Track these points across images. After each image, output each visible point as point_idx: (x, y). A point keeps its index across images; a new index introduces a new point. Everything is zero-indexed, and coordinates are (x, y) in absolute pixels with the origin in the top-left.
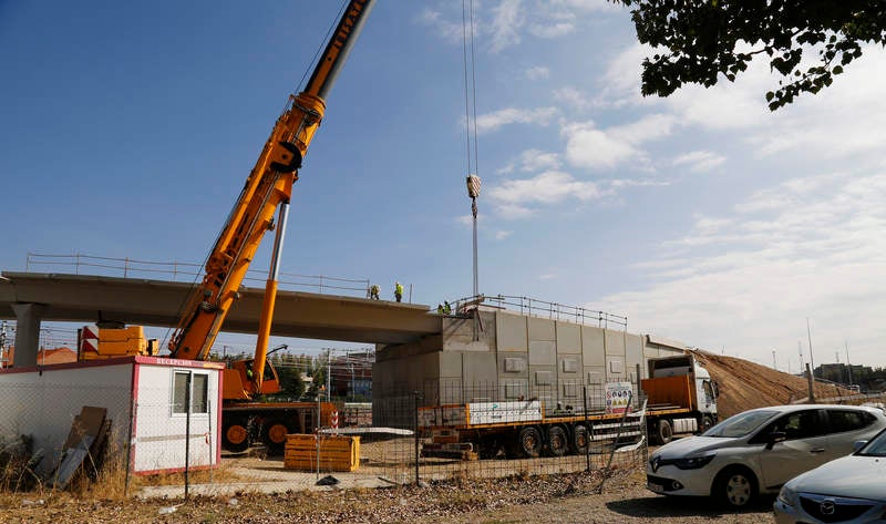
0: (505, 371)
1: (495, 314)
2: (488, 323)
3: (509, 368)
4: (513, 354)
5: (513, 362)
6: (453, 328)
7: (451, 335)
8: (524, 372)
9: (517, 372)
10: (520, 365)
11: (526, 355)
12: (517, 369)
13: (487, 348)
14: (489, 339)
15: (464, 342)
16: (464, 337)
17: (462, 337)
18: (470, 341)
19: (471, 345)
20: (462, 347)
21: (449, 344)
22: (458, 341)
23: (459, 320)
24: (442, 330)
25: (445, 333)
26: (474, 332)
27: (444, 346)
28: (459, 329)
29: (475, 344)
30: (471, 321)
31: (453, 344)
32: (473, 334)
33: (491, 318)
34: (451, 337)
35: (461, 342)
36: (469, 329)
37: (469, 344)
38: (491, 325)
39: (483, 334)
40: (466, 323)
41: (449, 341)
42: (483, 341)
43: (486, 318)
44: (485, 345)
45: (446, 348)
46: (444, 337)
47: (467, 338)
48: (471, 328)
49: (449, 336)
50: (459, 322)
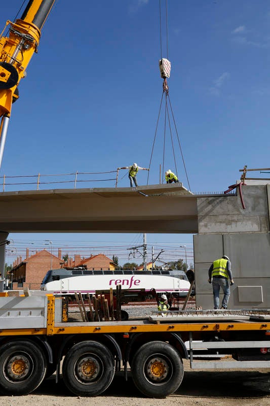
1: (266, 187)
2: (257, 198)
6: (210, 207)
7: (207, 215)
13: (255, 228)
14: (258, 217)
15: (224, 222)
16: (224, 217)
17: (222, 218)
18: (233, 221)
19: (234, 225)
20: (222, 228)
21: (206, 226)
22: (217, 222)
23: (217, 199)
24: (197, 211)
25: (200, 214)
26: (238, 210)
27: (199, 228)
28: (218, 209)
29: (239, 224)
30: (232, 198)
31: (211, 225)
32: (237, 213)
33: (260, 192)
34: (207, 218)
35: (221, 222)
36: (230, 207)
37: (231, 224)
38: (262, 201)
39: (250, 212)
40: (227, 201)
41: (206, 222)
42: (250, 220)
43: (253, 193)
44: (252, 225)
45: (202, 229)
46: (199, 218)
47: (229, 218)
48: (234, 206)
49: (204, 217)
50: (218, 201)
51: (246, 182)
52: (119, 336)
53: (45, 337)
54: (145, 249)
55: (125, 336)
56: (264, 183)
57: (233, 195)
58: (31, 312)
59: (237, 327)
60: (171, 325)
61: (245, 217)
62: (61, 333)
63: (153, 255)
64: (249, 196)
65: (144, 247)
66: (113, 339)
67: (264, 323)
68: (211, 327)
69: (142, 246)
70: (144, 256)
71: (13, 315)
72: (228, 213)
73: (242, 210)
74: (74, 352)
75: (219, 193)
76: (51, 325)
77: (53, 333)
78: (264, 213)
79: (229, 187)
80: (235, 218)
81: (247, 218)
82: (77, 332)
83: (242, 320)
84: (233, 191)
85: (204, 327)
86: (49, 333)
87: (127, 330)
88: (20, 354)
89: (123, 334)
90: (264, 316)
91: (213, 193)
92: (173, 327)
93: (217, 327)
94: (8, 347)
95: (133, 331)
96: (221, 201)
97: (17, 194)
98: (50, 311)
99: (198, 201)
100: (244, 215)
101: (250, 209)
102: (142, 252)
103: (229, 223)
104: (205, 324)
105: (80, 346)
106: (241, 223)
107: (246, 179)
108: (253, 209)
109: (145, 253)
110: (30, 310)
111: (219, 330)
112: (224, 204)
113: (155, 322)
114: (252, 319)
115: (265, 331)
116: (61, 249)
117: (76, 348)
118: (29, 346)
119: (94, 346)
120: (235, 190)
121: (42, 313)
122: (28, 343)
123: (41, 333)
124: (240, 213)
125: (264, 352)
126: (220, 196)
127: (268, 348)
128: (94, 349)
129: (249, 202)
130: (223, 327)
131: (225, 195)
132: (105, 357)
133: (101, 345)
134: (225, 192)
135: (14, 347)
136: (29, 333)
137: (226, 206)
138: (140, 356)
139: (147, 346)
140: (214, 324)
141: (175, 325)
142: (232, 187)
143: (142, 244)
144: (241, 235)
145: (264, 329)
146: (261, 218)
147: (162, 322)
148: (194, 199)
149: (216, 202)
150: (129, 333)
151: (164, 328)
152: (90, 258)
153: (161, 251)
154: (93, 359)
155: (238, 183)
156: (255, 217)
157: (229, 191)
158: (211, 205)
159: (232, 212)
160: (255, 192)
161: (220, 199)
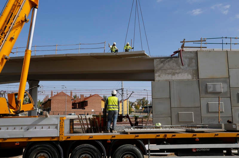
0: (206, 92)
1: (196, 53)
2: (191, 59)
3: (210, 90)
4: (213, 80)
5: (214, 85)
6: (162, 64)
7: (160, 69)
8: (225, 93)
9: (219, 93)
10: (221, 87)
11: (227, 80)
12: (218, 90)
13: (190, 77)
14: (192, 70)
15: (171, 74)
16: (171, 70)
17: (169, 71)
18: (176, 73)
19: (176, 75)
20: (169, 77)
21: (159, 76)
22: (166, 74)
23: (166, 59)
24: (154, 67)
25: (156, 69)
26: (179, 66)
27: (155, 77)
28: (167, 65)
29: (180, 75)
30: (176, 59)
31: (163, 76)
32: (178, 68)
33: (193, 55)
34: (160, 71)
35: (168, 74)
36: (175, 64)
37: (174, 75)
38: (194, 61)
39: (186, 68)
40: (172, 61)
41: (159, 74)
42: (186, 72)
43: (188, 56)
44: (188, 75)
45: (157, 78)
46: (155, 71)
47: (173, 71)
48: (177, 64)
49: (158, 70)
50: (167, 60)
51: (184, 49)
52: (104, 141)
53: (58, 142)
54: (123, 91)
55: (108, 142)
56: (196, 49)
57: (176, 57)
58: (49, 127)
59: (178, 136)
60: (137, 135)
61: (183, 71)
62: (68, 139)
63: (127, 94)
64: (186, 58)
65: (122, 89)
66: (101, 143)
67: (195, 134)
68: (162, 136)
69: (121, 89)
70: (122, 95)
71: (38, 129)
72: (173, 68)
73: (181, 67)
74: (76, 151)
75: (168, 56)
76: (62, 135)
77: (64, 140)
78: (195, 68)
79: (174, 52)
80: (178, 71)
81: (185, 71)
82: (78, 139)
83: (180, 132)
84: (176, 54)
85: (157, 136)
86: (61, 139)
87: (109, 138)
88: (43, 152)
89: (107, 140)
90: (195, 129)
91: (164, 56)
92: (138, 136)
93: (165, 136)
94: (35, 148)
95: (113, 138)
96: (169, 61)
97: (43, 56)
98: (62, 127)
99: (155, 61)
100: (183, 70)
101: (186, 66)
102: (121, 93)
103: (174, 74)
104: (158, 134)
105: (80, 148)
106: (181, 74)
107: (184, 47)
108: (189, 65)
109: (123, 93)
110: (49, 126)
111: (166, 138)
112: (171, 62)
113: (127, 133)
114: (187, 131)
115: (195, 138)
116: (72, 91)
117: (78, 149)
118: (48, 147)
119: (89, 148)
120: (177, 54)
121: (57, 128)
122: (47, 145)
123: (55, 139)
124: (180, 68)
125: (194, 151)
126: (168, 58)
127: (197, 149)
128: (89, 149)
129: (186, 61)
130: (169, 136)
131: (172, 57)
132: (96, 154)
133: (93, 147)
134: (171, 56)
135: (39, 148)
136: (48, 140)
137: (172, 64)
138: (118, 153)
139: (122, 147)
140: (164, 134)
141: (140, 135)
142: (176, 52)
143: (121, 88)
144: (181, 82)
145: (194, 137)
146: (194, 71)
147: (131, 133)
148: (152, 59)
149: (165, 62)
150: (110, 140)
151: (132, 137)
152: (90, 97)
153: (132, 92)
154: (88, 155)
155: (179, 50)
156: (190, 71)
157: (174, 54)
158: (162, 63)
159: (176, 67)
160: (190, 55)
161: (168, 59)
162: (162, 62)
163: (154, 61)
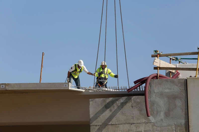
1: (185, 83)
14: (173, 127)
17: (123, 128)
24: (89, 119)
25: (93, 123)
32: (144, 121)
36: (136, 112)
38: (179, 103)
39: (162, 120)
40: (131, 103)
43: (167, 91)
46: (91, 129)
48: (140, 111)
57: (141, 93)
61: (155, 127)
64: (161, 95)
72: (132, 121)
78: (183, 121)
79: (135, 82)
96: (123, 104)
100: (154, 125)
101: (162, 114)
108: (167, 115)
134: (129, 90)
137: (130, 110)
146: (179, 128)
149: (115, 106)
156: (170, 127)
157: (135, 88)
158: (108, 110)
159: (138, 119)
160: (170, 89)
161: (122, 100)
162: (107, 106)
163: (91, 103)
